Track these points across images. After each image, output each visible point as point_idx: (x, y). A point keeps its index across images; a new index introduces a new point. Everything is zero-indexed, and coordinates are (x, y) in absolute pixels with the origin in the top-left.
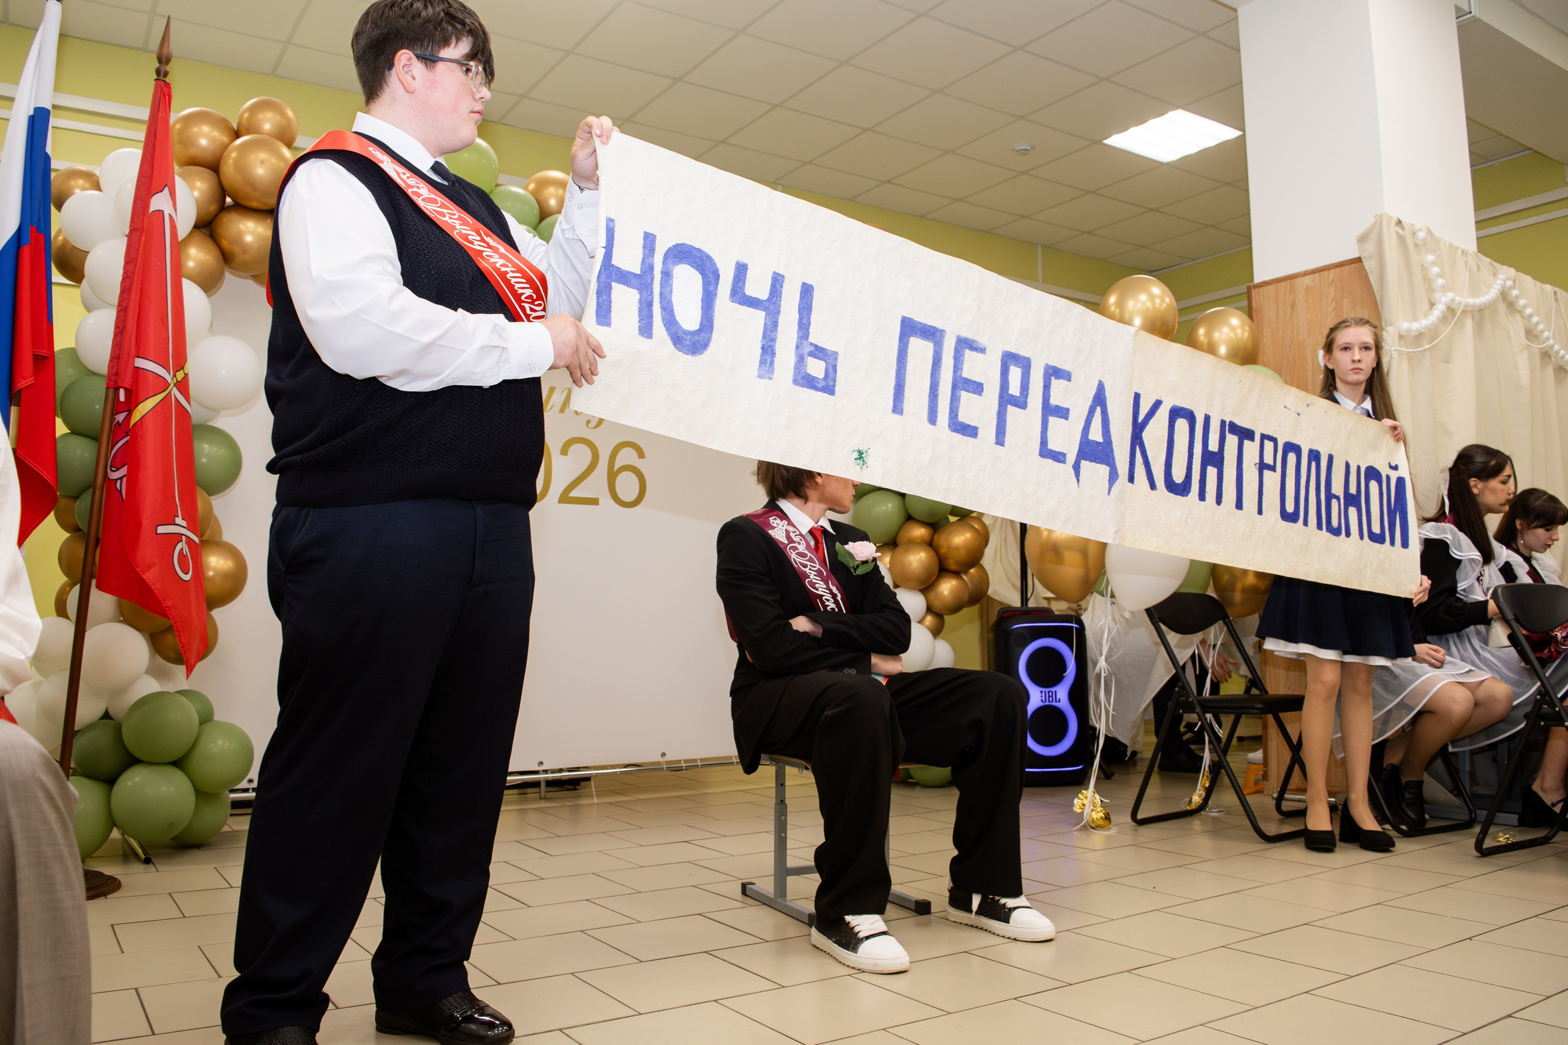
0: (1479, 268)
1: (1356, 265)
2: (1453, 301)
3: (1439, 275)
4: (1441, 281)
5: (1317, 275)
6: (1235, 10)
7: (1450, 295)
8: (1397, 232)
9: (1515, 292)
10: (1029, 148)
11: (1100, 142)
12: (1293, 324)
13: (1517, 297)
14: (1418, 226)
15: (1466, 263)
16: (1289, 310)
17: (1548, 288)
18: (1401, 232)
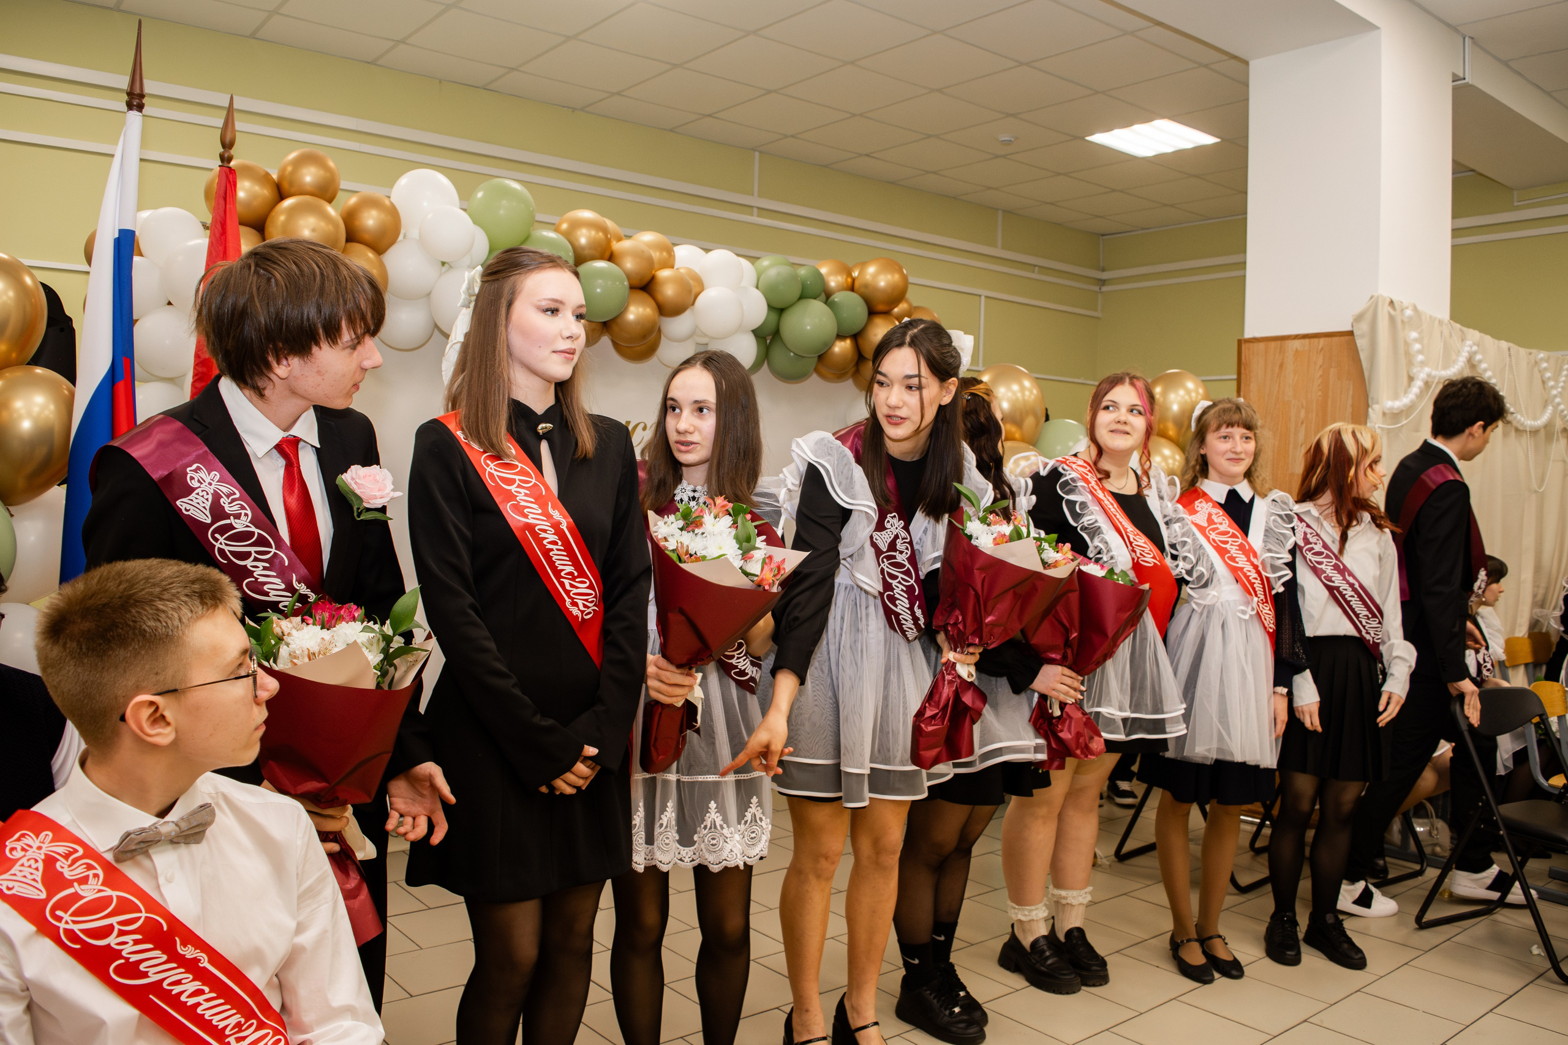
0: (1451, 336)
1: (1346, 338)
2: (1429, 375)
3: (1420, 352)
4: (1420, 357)
5: (1307, 341)
6: (1247, 63)
7: (1427, 370)
8: (1389, 312)
9: (1478, 357)
10: (1012, 140)
11: (1083, 139)
12: (1280, 383)
13: (1480, 361)
14: (1406, 303)
15: (1442, 332)
16: (1277, 369)
17: (1504, 344)
18: (1392, 312)
